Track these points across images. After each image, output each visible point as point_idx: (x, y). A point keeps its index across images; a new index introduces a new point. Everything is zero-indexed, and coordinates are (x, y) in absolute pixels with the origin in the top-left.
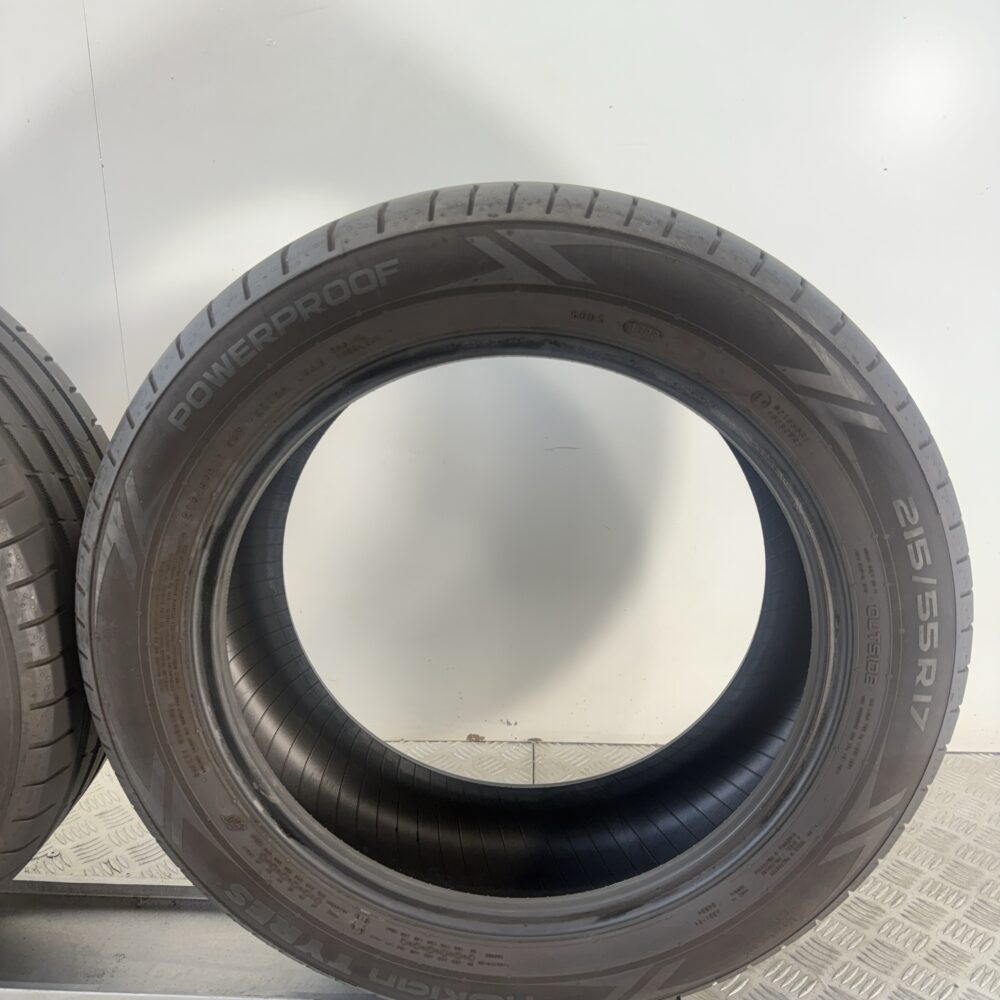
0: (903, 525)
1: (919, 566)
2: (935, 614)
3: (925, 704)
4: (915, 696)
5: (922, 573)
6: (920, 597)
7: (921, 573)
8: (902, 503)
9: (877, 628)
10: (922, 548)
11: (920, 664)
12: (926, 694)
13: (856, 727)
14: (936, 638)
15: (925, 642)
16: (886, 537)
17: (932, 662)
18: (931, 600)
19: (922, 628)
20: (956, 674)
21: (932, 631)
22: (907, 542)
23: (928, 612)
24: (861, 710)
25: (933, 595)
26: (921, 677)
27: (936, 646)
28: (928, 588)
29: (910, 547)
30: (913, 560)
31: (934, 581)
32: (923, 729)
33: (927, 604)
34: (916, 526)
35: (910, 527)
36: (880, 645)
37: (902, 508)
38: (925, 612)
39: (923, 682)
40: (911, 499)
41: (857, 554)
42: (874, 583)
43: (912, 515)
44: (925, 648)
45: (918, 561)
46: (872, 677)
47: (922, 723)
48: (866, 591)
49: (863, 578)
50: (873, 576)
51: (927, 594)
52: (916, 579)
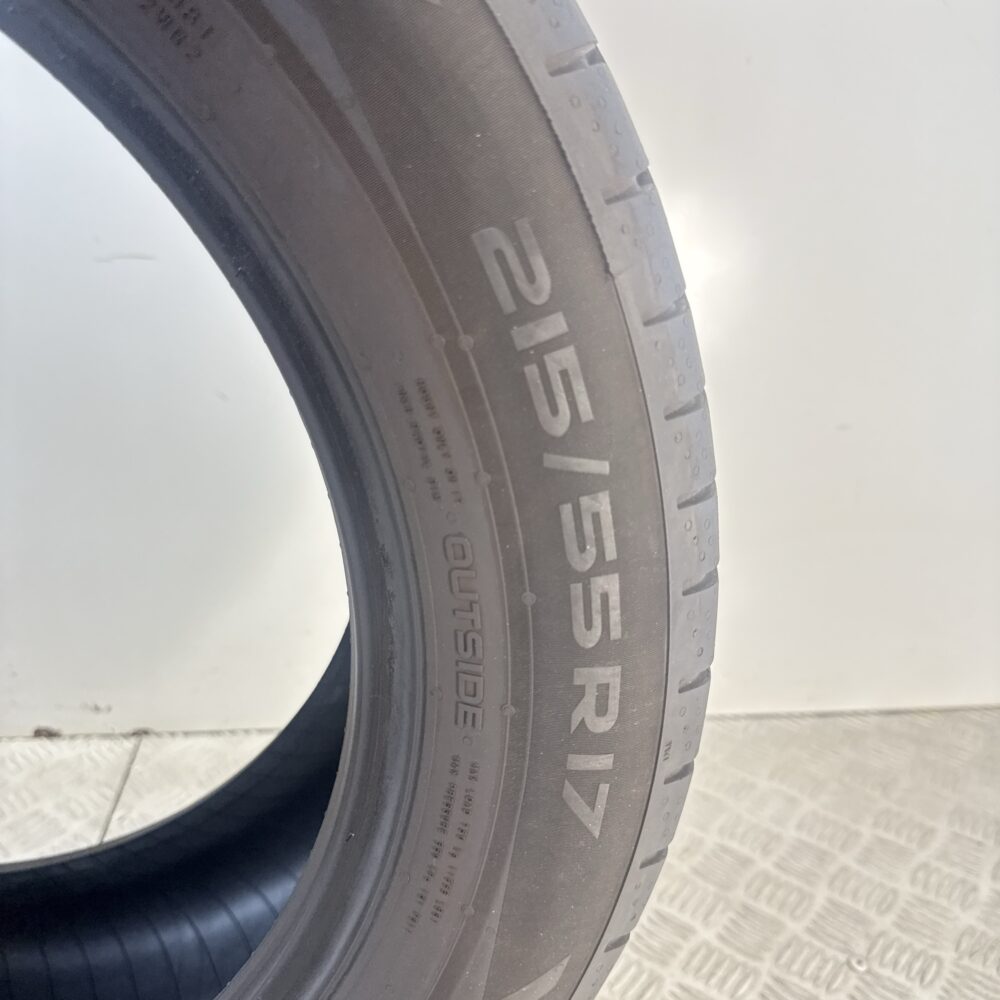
0: (508, 305)
1: (560, 425)
2: (611, 553)
3: (598, 776)
4: (571, 757)
5: (567, 444)
6: (567, 510)
7: (561, 445)
8: (496, 237)
9: (472, 592)
10: (564, 374)
11: (577, 682)
12: (599, 753)
13: (443, 827)
14: (615, 615)
15: (589, 625)
16: (466, 342)
17: (610, 674)
18: (596, 517)
19: (577, 589)
20: (674, 699)
21: (605, 597)
22: (524, 357)
23: (591, 549)
24: (451, 792)
25: (603, 503)
26: (584, 712)
27: (616, 633)
28: (589, 484)
29: (531, 371)
30: (543, 411)
31: (602, 467)
32: (597, 834)
33: (588, 526)
34: (544, 311)
35: (528, 313)
36: (479, 632)
37: (500, 255)
38: (582, 549)
39: (588, 722)
40: (524, 225)
41: (402, 393)
42: (451, 475)
43: (531, 277)
44: (590, 639)
45: (555, 411)
46: (468, 709)
47: (593, 820)
48: (436, 497)
49: (426, 461)
50: (447, 455)
51: (585, 501)
52: (552, 460)
